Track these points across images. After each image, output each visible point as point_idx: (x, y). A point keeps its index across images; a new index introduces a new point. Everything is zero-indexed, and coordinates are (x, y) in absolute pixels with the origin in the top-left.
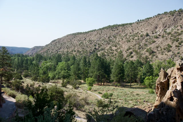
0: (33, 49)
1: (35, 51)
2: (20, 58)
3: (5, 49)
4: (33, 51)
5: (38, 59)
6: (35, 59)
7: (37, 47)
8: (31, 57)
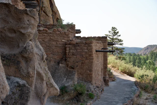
0: (146, 48)
1: (149, 50)
2: (131, 57)
3: (116, 29)
4: (146, 51)
5: (153, 58)
6: (150, 58)
7: (151, 46)
8: (145, 57)
